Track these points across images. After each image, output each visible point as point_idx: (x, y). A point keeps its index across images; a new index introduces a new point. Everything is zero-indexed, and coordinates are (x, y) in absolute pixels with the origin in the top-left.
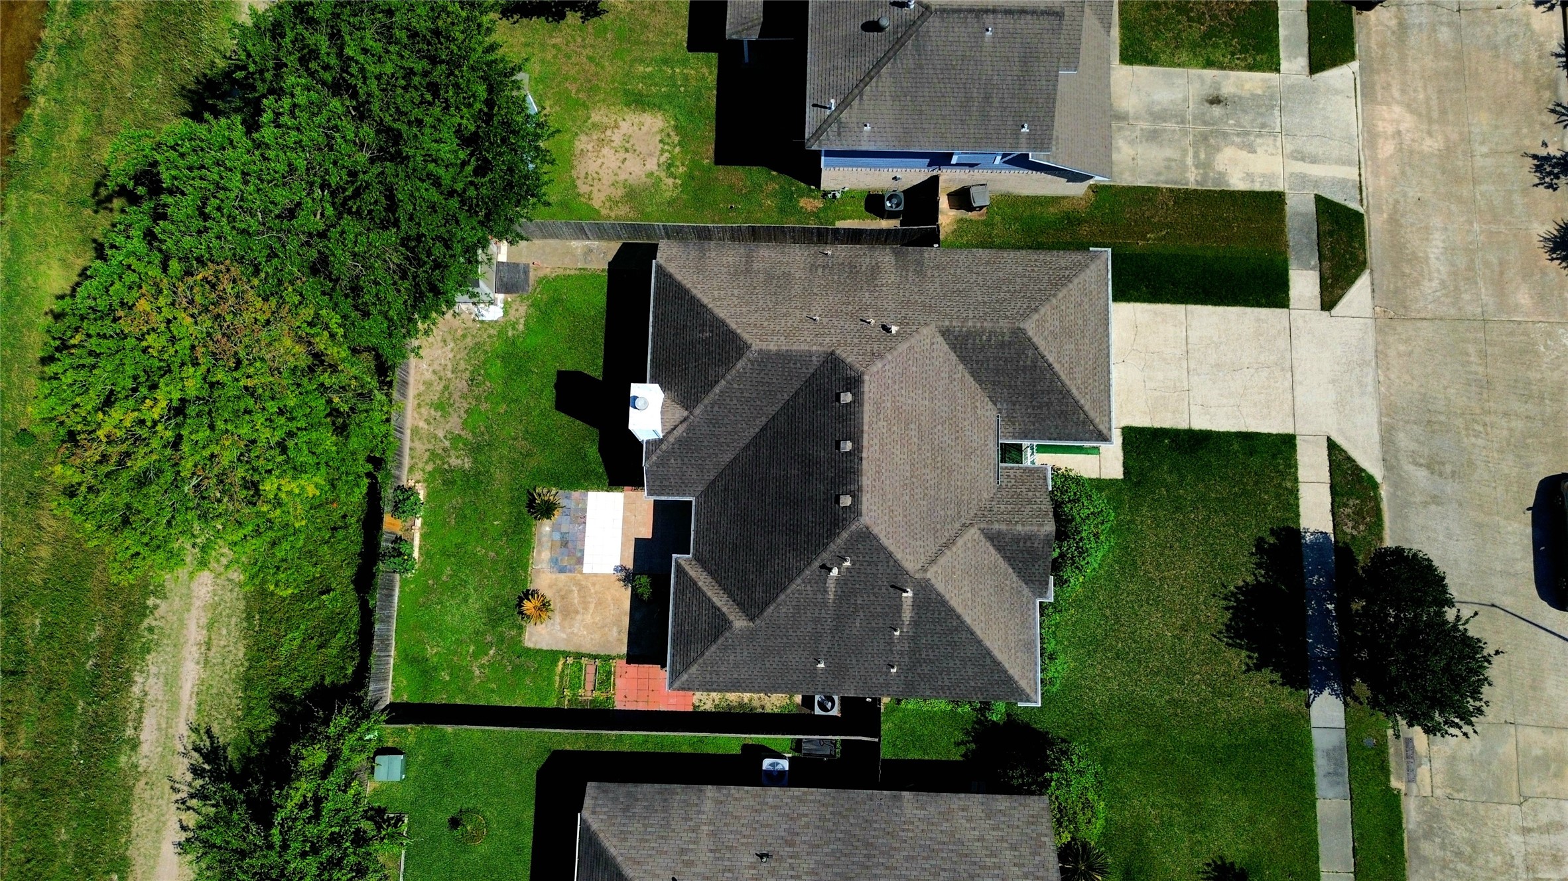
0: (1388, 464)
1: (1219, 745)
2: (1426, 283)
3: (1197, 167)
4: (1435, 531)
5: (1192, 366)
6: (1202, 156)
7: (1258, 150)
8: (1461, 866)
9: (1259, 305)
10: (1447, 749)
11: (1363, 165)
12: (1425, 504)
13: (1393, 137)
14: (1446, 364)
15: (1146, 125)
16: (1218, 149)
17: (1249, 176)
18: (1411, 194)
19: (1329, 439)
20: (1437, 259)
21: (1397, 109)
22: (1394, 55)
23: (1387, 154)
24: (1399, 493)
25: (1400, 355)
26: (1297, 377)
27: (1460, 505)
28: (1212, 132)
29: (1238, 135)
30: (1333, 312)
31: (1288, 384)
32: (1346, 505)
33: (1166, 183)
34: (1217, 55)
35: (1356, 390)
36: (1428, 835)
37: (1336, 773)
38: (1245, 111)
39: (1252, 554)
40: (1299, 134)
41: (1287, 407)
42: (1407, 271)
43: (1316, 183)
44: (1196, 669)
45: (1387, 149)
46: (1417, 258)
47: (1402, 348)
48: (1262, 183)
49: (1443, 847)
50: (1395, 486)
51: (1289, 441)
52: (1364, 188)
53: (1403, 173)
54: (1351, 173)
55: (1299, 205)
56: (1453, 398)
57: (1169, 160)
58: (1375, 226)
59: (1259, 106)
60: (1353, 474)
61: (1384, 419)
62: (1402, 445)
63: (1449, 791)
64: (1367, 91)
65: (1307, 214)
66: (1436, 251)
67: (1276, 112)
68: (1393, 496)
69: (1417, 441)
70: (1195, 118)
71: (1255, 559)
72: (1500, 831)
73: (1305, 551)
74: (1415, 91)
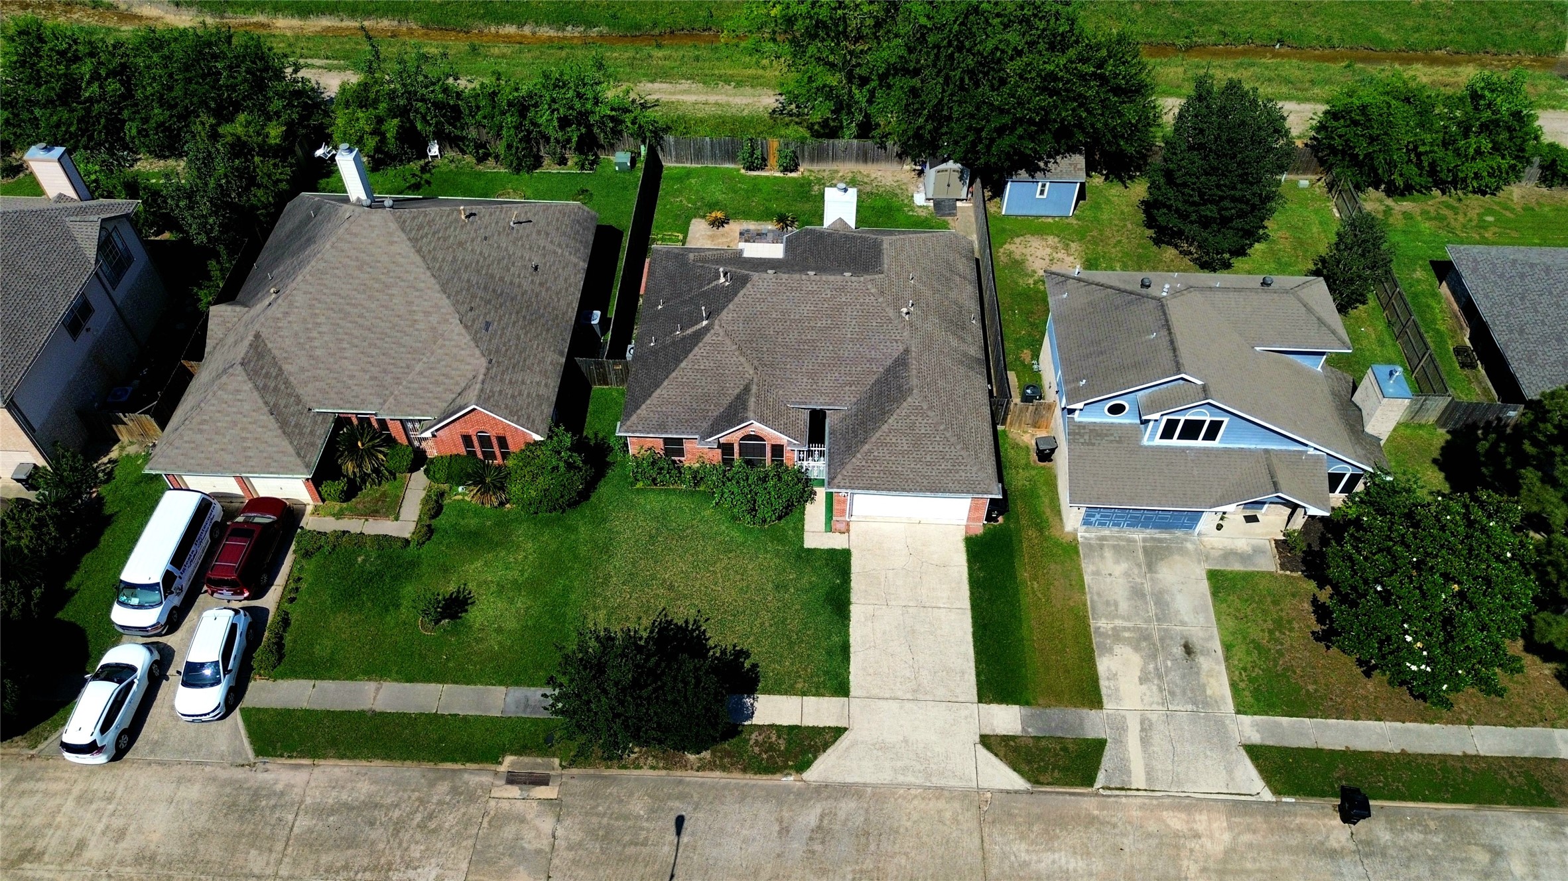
0: (822, 790)
1: (568, 610)
2: (1023, 846)
3: (1114, 629)
4: (752, 827)
5: (910, 610)
6: (1127, 635)
7: (1144, 687)
8: (418, 817)
9: (978, 675)
10: (532, 816)
11: (1150, 794)
12: (780, 821)
13: (1191, 829)
14: (933, 857)
15: (1147, 587)
16: (1137, 649)
17: (1113, 677)
18: (1125, 841)
19: (846, 729)
20: (1054, 862)
21: (1227, 837)
22: (1295, 840)
23: (1168, 821)
24: (792, 797)
25: (939, 812)
26: (908, 705)
27: (779, 856)
28: (1154, 644)
29: (1156, 669)
30: (979, 747)
31: (900, 694)
32: (779, 737)
33: (1092, 601)
34: (1239, 652)
35: (899, 764)
36: (454, 791)
37: (527, 706)
38: (1183, 677)
39: (735, 646)
40: (1171, 727)
41: (875, 692)
42: (1035, 828)
43: (1119, 741)
44: (635, 595)
45: (1176, 821)
46: (1051, 839)
47: (948, 815)
48: (1109, 688)
49: (440, 803)
50: (799, 794)
51: (842, 689)
52: (1123, 793)
53: (1150, 835)
54: (1138, 779)
55: (1093, 724)
56: (896, 860)
57: (1116, 604)
58: (1083, 802)
59: (1192, 690)
60: (810, 746)
61: (869, 790)
62: (843, 805)
63: (492, 813)
64: (1239, 807)
65: (1083, 729)
66: (1063, 861)
67: (1190, 707)
68: (788, 790)
69: (847, 819)
70: (1166, 630)
71: (730, 648)
72: (443, 859)
73: (736, 698)
74: (1254, 860)
